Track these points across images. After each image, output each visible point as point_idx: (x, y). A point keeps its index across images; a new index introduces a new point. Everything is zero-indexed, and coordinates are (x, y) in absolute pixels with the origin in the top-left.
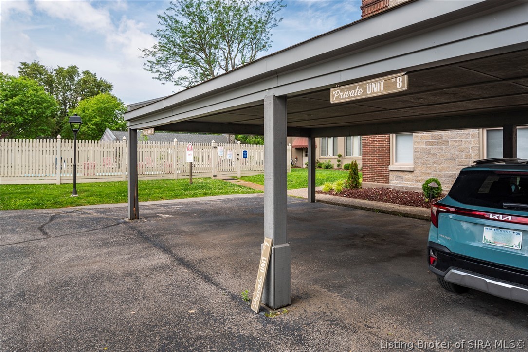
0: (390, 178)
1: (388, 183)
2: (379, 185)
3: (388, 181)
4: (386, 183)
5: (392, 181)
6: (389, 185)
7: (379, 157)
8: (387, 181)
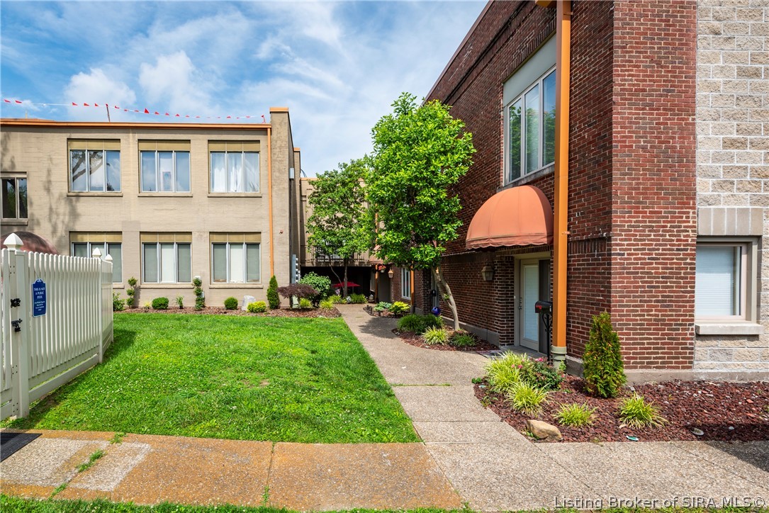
0: (697, 355)
1: (690, 367)
2: (667, 374)
3: (691, 363)
4: (683, 368)
5: (701, 363)
6: (694, 371)
7: (665, 302)
8: (688, 362)
